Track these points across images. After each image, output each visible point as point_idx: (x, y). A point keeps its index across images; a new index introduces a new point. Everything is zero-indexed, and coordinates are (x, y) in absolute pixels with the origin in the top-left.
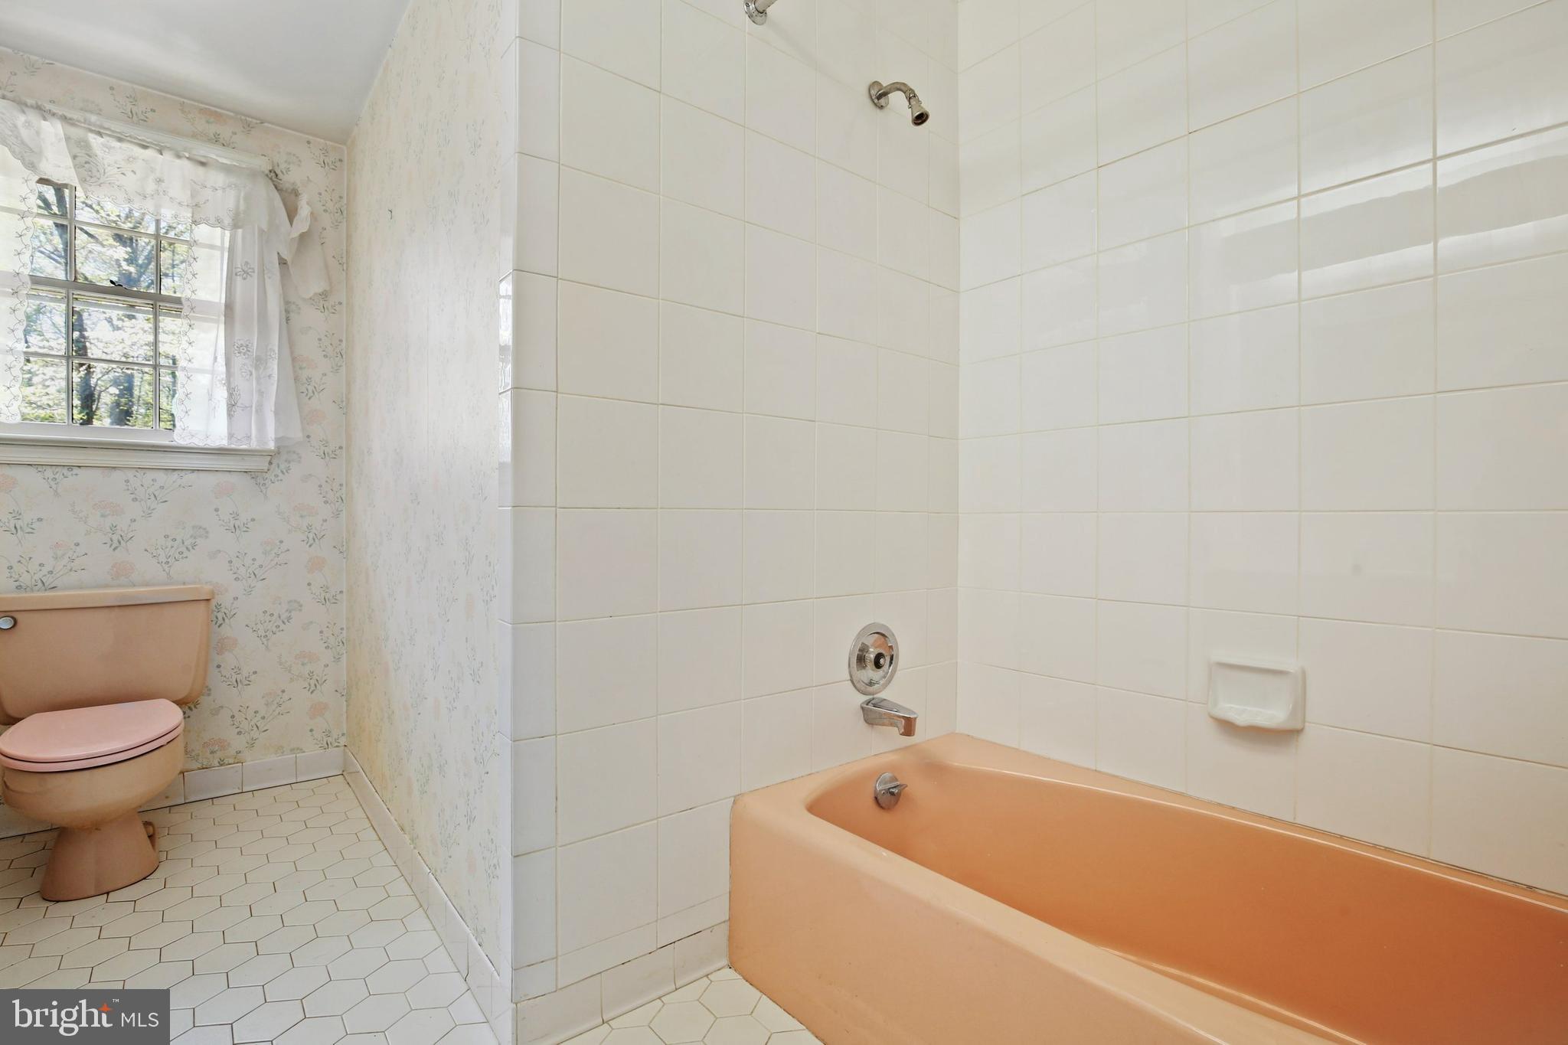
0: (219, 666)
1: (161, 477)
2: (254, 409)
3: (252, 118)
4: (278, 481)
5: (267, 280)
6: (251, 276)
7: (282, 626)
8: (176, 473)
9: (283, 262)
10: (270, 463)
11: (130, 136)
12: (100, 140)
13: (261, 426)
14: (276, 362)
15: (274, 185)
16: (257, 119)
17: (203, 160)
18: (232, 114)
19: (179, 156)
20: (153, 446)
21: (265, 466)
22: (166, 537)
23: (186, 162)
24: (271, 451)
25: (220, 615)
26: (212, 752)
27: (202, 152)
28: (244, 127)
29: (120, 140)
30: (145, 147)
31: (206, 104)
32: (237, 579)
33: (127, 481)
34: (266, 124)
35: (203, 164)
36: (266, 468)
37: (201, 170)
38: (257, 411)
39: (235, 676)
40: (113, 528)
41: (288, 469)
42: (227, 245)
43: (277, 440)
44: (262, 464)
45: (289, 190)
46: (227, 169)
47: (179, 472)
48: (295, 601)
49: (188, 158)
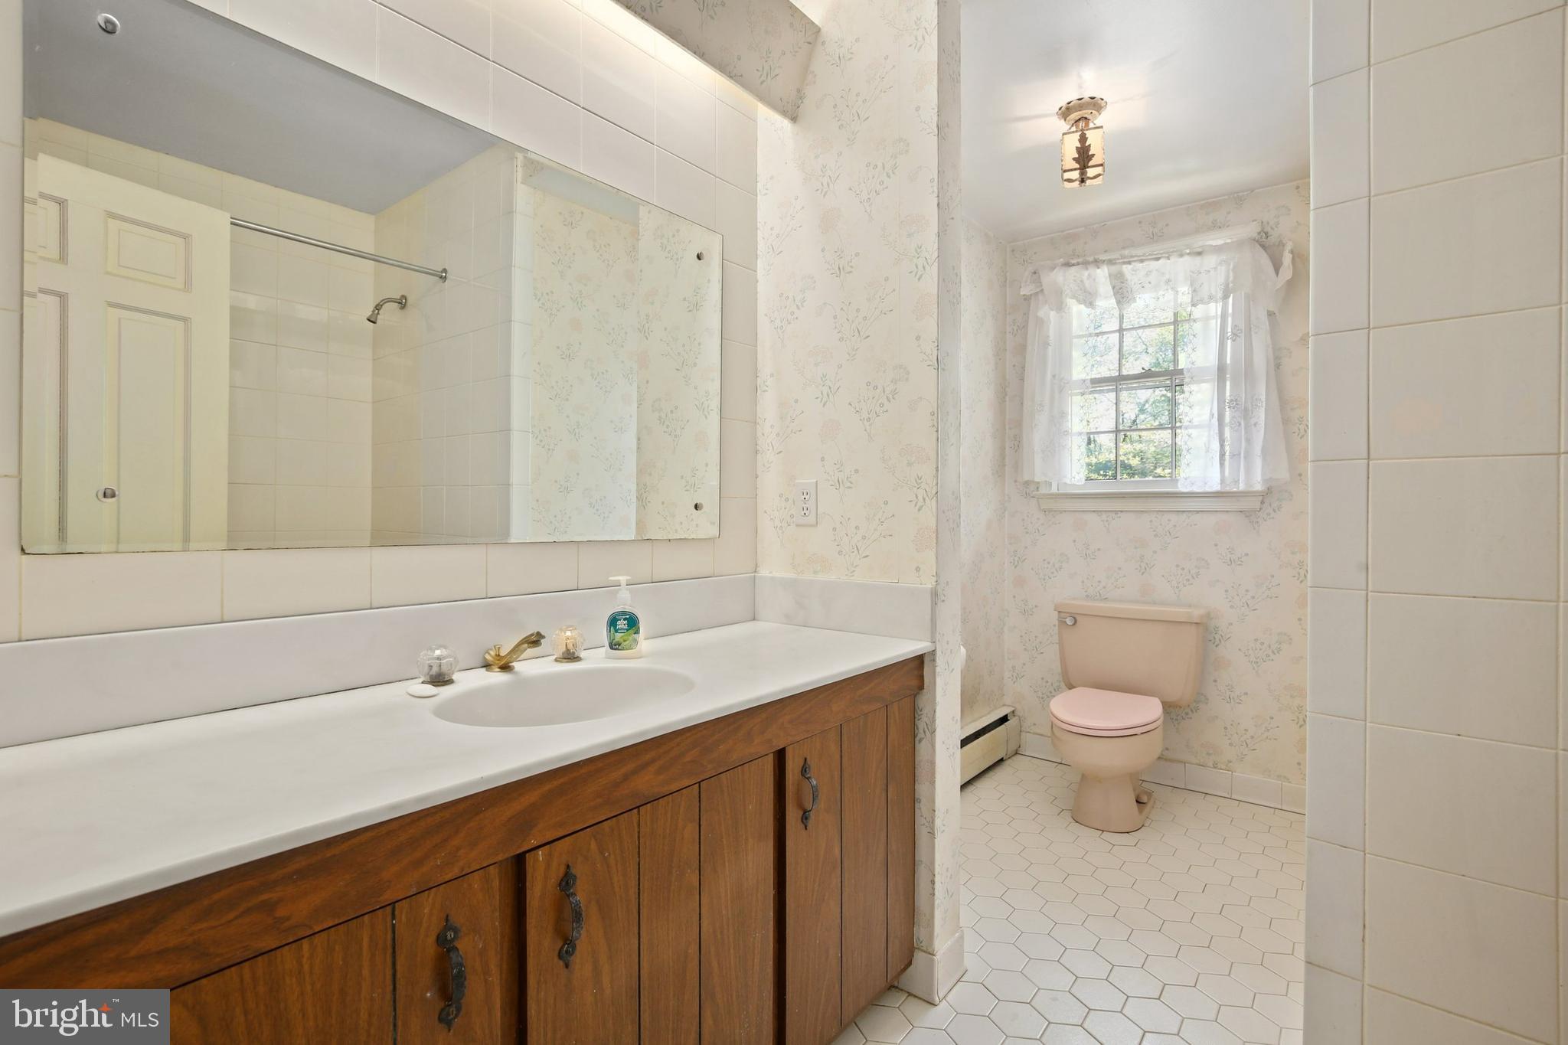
0: (1215, 681)
1: (1173, 517)
2: (1242, 455)
3: (1243, 192)
4: (1270, 519)
5: (1254, 336)
6: (1239, 337)
7: (1272, 656)
8: (1185, 514)
9: (1270, 314)
10: (1262, 502)
11: (1150, 255)
12: (1130, 267)
13: (1248, 471)
14: (1263, 409)
15: (1260, 245)
16: (1246, 191)
17: (1200, 250)
18: (1226, 197)
19: (1181, 256)
20: (1168, 493)
21: (1258, 506)
22: (1177, 566)
23: (1186, 258)
24: (1261, 492)
25: (1217, 637)
26: (1208, 754)
27: (1200, 244)
28: (1237, 204)
29: (1142, 261)
30: (1158, 259)
31: (1203, 200)
32: (1232, 607)
33: (1151, 521)
34: (1257, 191)
35: (1199, 254)
36: (1258, 507)
37: (1198, 260)
38: (1245, 457)
39: (1228, 693)
40: (1142, 557)
41: (1280, 508)
42: (1219, 313)
43: (1265, 481)
44: (1256, 504)
45: (1277, 244)
46: (1218, 249)
47: (1187, 513)
48: (1285, 634)
49: (1188, 254)
